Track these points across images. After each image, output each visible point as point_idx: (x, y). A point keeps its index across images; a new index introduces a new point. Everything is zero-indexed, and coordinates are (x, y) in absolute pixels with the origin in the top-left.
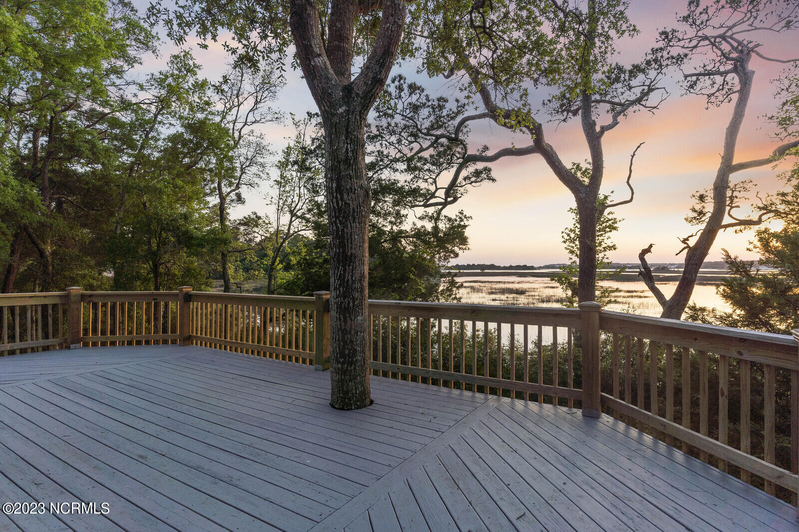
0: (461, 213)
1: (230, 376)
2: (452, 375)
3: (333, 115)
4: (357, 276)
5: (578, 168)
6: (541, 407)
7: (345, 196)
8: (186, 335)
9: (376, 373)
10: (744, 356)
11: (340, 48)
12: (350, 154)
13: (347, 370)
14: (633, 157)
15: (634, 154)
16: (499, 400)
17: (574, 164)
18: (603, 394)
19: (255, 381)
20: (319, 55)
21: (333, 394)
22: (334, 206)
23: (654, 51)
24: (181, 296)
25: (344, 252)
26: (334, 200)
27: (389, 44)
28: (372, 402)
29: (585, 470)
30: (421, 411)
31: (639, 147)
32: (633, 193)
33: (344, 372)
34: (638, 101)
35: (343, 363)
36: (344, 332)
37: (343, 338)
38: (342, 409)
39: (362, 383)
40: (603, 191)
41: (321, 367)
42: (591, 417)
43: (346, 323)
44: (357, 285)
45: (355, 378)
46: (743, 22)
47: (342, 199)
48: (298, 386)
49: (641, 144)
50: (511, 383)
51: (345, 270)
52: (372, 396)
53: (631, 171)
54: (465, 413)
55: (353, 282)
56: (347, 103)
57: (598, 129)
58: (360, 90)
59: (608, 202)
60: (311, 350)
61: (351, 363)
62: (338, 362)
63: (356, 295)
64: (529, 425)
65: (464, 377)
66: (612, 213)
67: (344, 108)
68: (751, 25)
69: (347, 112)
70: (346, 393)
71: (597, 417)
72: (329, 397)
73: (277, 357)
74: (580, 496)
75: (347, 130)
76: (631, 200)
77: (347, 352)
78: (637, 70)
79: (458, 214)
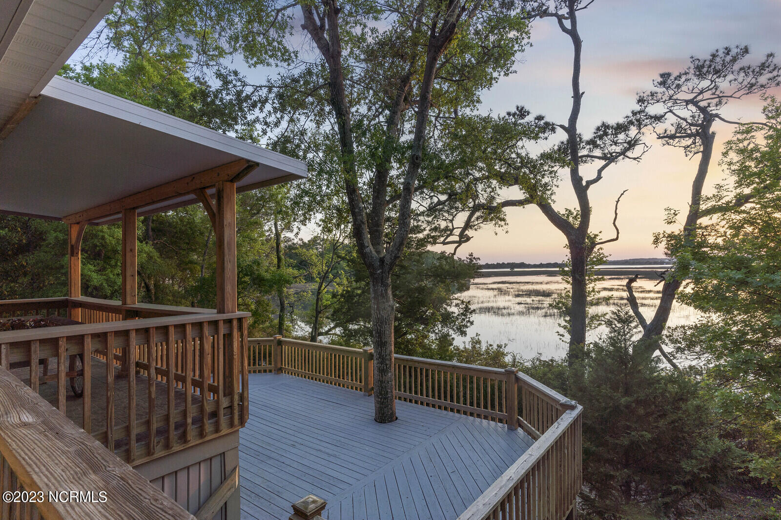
1: (315, 399)
2: (443, 402)
3: (375, 274)
4: (388, 352)
5: (570, 212)
6: (488, 423)
7: (381, 312)
8: (279, 366)
9: (400, 398)
11: (377, 231)
12: (383, 292)
13: (383, 402)
14: (617, 202)
15: (619, 200)
16: (466, 418)
17: (567, 210)
18: (519, 417)
19: (331, 403)
20: (368, 247)
21: (376, 414)
23: (634, 113)
24: (275, 342)
25: (381, 340)
27: (402, 241)
28: (397, 418)
29: (490, 455)
30: (422, 424)
31: (622, 194)
32: (618, 233)
33: (382, 403)
34: (623, 153)
35: (381, 399)
36: (382, 382)
37: (381, 385)
38: (381, 422)
39: (391, 409)
40: (592, 230)
41: (367, 394)
42: (512, 429)
43: (382, 377)
44: (388, 357)
45: (388, 406)
46: (709, 90)
47: (380, 313)
48: (355, 407)
49: (624, 192)
50: (474, 409)
51: (381, 350)
52: (397, 415)
53: (616, 214)
54: (444, 426)
55: (386, 355)
56: (382, 269)
57: (584, 183)
58: (388, 260)
59: (598, 240)
60: (361, 382)
61: (385, 399)
62: (379, 398)
63: (388, 362)
64: (476, 434)
65: (449, 404)
66: (601, 249)
67: (380, 271)
68: (714, 94)
69: (382, 272)
70: (383, 414)
71: (516, 429)
72: (374, 415)
73: (339, 385)
74: (482, 466)
75: (382, 280)
76: (617, 239)
77: (383, 393)
78: (621, 128)
79: (468, 257)
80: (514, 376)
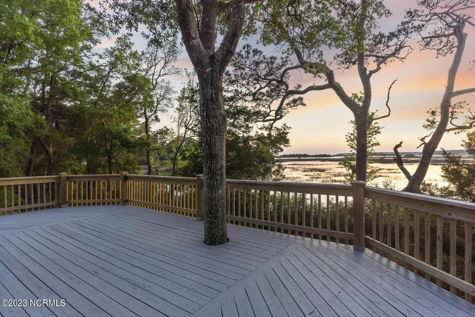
0: (285, 125)
1: (149, 224)
2: (276, 224)
3: (204, 73)
4: (219, 167)
5: (356, 96)
6: (329, 244)
7: (211, 120)
8: (125, 199)
10: (452, 216)
11: (208, 33)
12: (214, 96)
13: (213, 222)
14: (390, 89)
15: (391, 87)
16: (303, 239)
17: (353, 94)
18: (366, 236)
20: (195, 38)
21: (205, 235)
22: (205, 126)
23: (403, 24)
24: (122, 177)
25: (211, 153)
26: (205, 123)
27: (236, 30)
28: (228, 240)
29: (353, 284)
30: (256, 246)
31: (393, 83)
32: (390, 111)
33: (212, 223)
34: (393, 55)
35: (211, 218)
36: (211, 199)
37: (211, 203)
38: (211, 244)
39: (222, 229)
40: (371, 110)
41: (200, 219)
42: (359, 250)
43: (212, 194)
44: (219, 172)
45: (218, 226)
46: (460, 3)
47: (209, 122)
48: (187, 230)
49: (395, 81)
50: (311, 229)
51: (211, 163)
52: (228, 237)
53: (388, 97)
54: (282, 247)
55: (217, 170)
56: (212, 66)
57: (368, 73)
58: (219, 58)
59: (375, 117)
60: (194, 208)
61: (215, 218)
62: (208, 217)
63: (218, 178)
64: (321, 255)
65: (283, 225)
66: (377, 123)
67: (210, 69)
68: (465, 5)
69: (212, 71)
70: (213, 235)
71: (363, 251)
72: (203, 237)
73: (176, 212)
74: (349, 301)
75: (212, 82)
76: (389, 115)
77: (213, 211)
78: (392, 35)
79: (283, 126)
80: (362, 189)
